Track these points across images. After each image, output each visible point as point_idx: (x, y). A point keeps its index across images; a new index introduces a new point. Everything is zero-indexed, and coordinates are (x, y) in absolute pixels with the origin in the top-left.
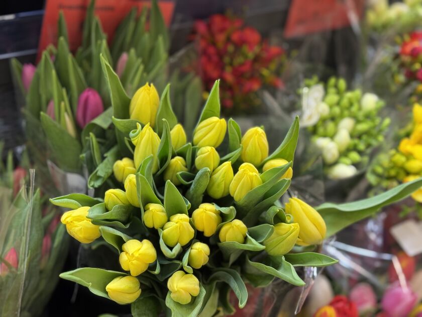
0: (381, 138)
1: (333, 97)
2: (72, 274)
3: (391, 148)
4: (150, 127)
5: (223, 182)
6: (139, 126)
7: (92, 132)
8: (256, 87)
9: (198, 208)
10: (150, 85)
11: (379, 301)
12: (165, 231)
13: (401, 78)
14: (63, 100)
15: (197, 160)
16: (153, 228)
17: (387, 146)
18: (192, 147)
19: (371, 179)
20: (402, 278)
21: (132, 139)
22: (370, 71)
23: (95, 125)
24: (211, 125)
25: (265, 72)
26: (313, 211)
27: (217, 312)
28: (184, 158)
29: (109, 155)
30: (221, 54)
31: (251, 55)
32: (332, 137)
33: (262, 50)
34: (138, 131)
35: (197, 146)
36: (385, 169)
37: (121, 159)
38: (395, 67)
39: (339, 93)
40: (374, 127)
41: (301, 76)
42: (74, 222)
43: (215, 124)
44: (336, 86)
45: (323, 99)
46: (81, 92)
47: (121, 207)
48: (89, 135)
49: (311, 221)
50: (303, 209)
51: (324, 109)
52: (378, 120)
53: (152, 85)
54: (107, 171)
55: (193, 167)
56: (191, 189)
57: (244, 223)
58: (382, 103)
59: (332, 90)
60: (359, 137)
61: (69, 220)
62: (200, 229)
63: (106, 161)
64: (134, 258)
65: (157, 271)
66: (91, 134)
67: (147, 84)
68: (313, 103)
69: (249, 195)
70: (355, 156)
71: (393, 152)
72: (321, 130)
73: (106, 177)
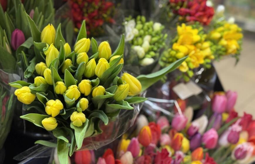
0: (164, 44)
1: (140, 26)
2: (25, 116)
3: (169, 48)
4: (53, 45)
5: (92, 69)
6: (48, 45)
7: (23, 51)
8: (101, 23)
9: (80, 82)
10: (51, 25)
11: (170, 123)
12: (66, 94)
13: (171, 14)
14: (4, 36)
15: (78, 60)
16: (60, 94)
17: (167, 47)
18: (74, 54)
19: (161, 64)
20: (180, 110)
21: (44, 52)
22: (157, 11)
23: (23, 47)
24: (83, 42)
25: (105, 16)
26: (135, 79)
27: (94, 133)
28: (71, 59)
29: (32, 62)
30: (81, 8)
31: (97, 7)
32: (141, 45)
33: (102, 4)
34: (47, 48)
35: (77, 53)
36: (167, 58)
37: (39, 63)
38: (168, 9)
39: (142, 23)
40: (160, 39)
41: (123, 16)
42: (22, 93)
43: (85, 41)
44: (141, 20)
45: (135, 27)
46: (12, 31)
47: (43, 85)
48: (21, 53)
49: (135, 83)
50: (130, 79)
51: (136, 32)
52: (162, 35)
53: (52, 25)
54: (32, 69)
55: (76, 64)
56: (76, 74)
57: (104, 87)
58: (163, 27)
59: (139, 22)
60: (154, 44)
61: (19, 93)
62: (83, 93)
63: (31, 65)
64: (53, 107)
65: (65, 113)
66: (22, 51)
67: (49, 24)
68: (130, 29)
69: (105, 73)
70: (152, 53)
71: (170, 50)
72: (135, 42)
73: (33, 72)
